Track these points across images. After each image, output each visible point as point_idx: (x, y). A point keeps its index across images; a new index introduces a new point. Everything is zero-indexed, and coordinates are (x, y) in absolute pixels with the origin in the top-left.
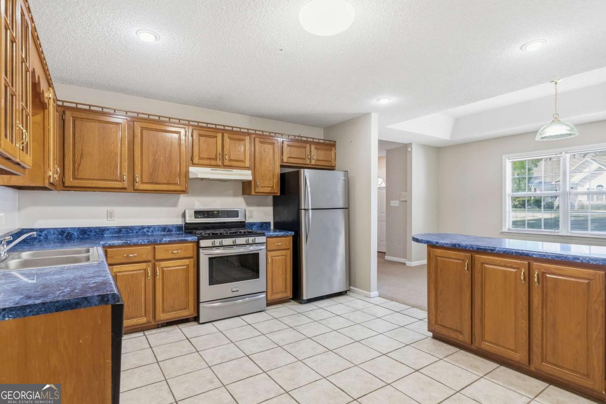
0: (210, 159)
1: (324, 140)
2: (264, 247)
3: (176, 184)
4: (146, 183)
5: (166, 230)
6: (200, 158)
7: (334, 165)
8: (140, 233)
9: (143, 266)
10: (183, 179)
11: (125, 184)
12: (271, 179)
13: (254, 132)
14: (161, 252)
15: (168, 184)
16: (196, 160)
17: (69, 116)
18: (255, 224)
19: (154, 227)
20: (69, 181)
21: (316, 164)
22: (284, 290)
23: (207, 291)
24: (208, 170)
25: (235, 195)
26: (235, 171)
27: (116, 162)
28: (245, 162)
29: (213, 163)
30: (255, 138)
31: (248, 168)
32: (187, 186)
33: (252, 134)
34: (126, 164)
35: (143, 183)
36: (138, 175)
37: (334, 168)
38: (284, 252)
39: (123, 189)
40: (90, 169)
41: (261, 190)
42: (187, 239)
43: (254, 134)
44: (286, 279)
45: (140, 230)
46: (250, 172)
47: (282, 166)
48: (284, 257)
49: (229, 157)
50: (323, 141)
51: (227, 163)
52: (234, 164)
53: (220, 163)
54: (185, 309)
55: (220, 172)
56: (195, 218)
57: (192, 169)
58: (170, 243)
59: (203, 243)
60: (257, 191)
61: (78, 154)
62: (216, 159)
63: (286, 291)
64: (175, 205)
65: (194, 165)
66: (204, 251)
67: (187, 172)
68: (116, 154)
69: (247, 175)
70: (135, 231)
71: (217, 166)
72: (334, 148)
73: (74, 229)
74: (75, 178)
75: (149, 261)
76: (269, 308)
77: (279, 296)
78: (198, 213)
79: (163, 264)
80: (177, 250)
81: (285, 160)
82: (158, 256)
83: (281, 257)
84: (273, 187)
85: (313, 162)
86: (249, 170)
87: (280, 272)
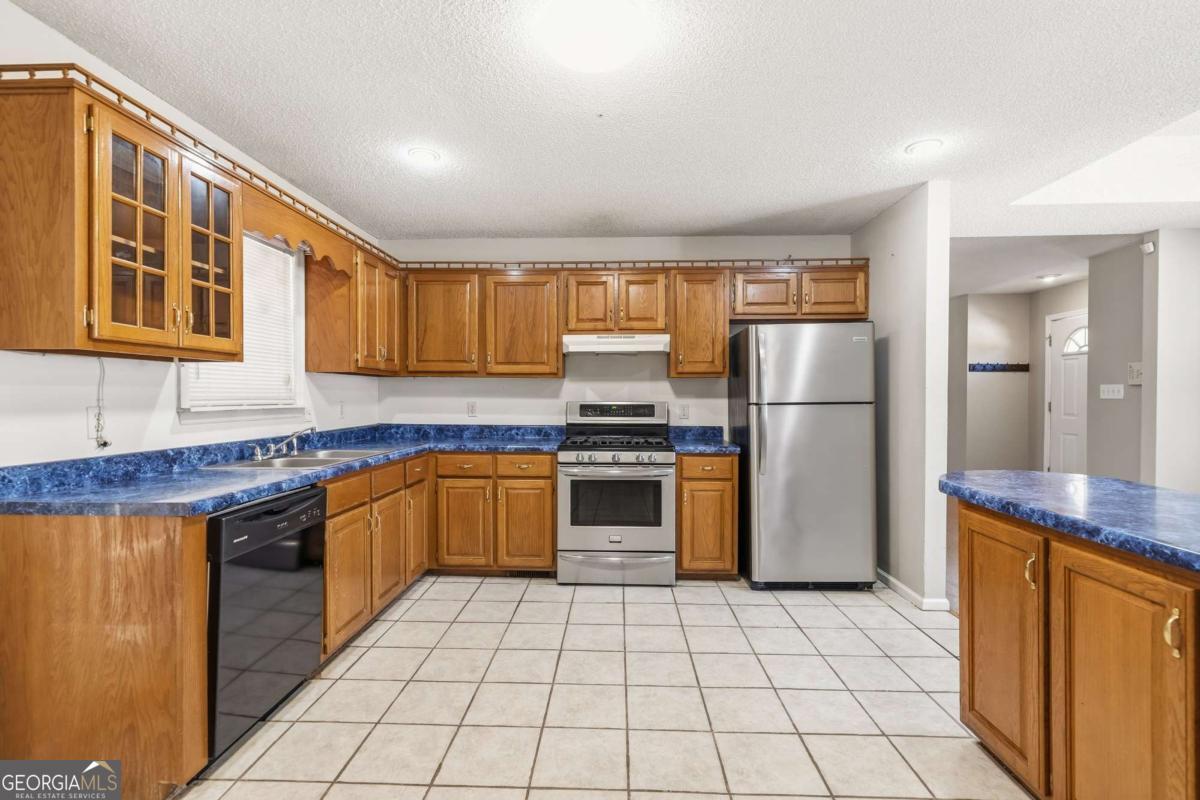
0: (597, 320)
1: (851, 259)
2: (672, 471)
3: (543, 363)
4: (501, 363)
5: (542, 432)
6: (579, 320)
7: (861, 309)
8: (507, 435)
9: (480, 482)
10: (553, 355)
11: (475, 366)
12: (708, 348)
13: (675, 265)
14: (505, 464)
15: (531, 363)
16: (572, 325)
17: (412, 282)
18: (690, 431)
19: (525, 428)
20: (413, 364)
21: (814, 311)
22: (717, 554)
23: (570, 535)
24: (593, 338)
25: (653, 378)
26: (639, 337)
27: (464, 336)
28: (656, 321)
29: (600, 325)
30: (676, 277)
31: (663, 331)
32: (564, 365)
33: (669, 269)
34: (476, 338)
35: (497, 363)
36: (490, 352)
37: (863, 317)
38: (718, 485)
39: (473, 373)
40: (435, 348)
41: (688, 368)
42: (541, 447)
43: (674, 268)
44: (722, 537)
45: (506, 431)
46: (666, 338)
47: (732, 322)
48: (719, 493)
49: (628, 314)
50: (849, 262)
51: (624, 324)
52: (635, 324)
53: (611, 325)
54: (539, 556)
55: (610, 340)
56: (581, 415)
57: (567, 339)
58: (517, 452)
59: (563, 456)
60: (680, 369)
61: (422, 327)
62: (604, 320)
63: (720, 558)
64: (556, 395)
65: (571, 332)
66: (564, 469)
67: (559, 344)
68: (464, 324)
69: (660, 342)
70: (500, 433)
71: (608, 330)
72: (861, 276)
73: (431, 426)
74: (419, 361)
75: (489, 477)
76: (680, 583)
77: (707, 565)
78: (585, 409)
79: (508, 483)
80: (527, 464)
81: (740, 308)
82: (502, 471)
83: (713, 493)
84: (713, 362)
85: (806, 308)
86: (665, 333)
87: (710, 521)
